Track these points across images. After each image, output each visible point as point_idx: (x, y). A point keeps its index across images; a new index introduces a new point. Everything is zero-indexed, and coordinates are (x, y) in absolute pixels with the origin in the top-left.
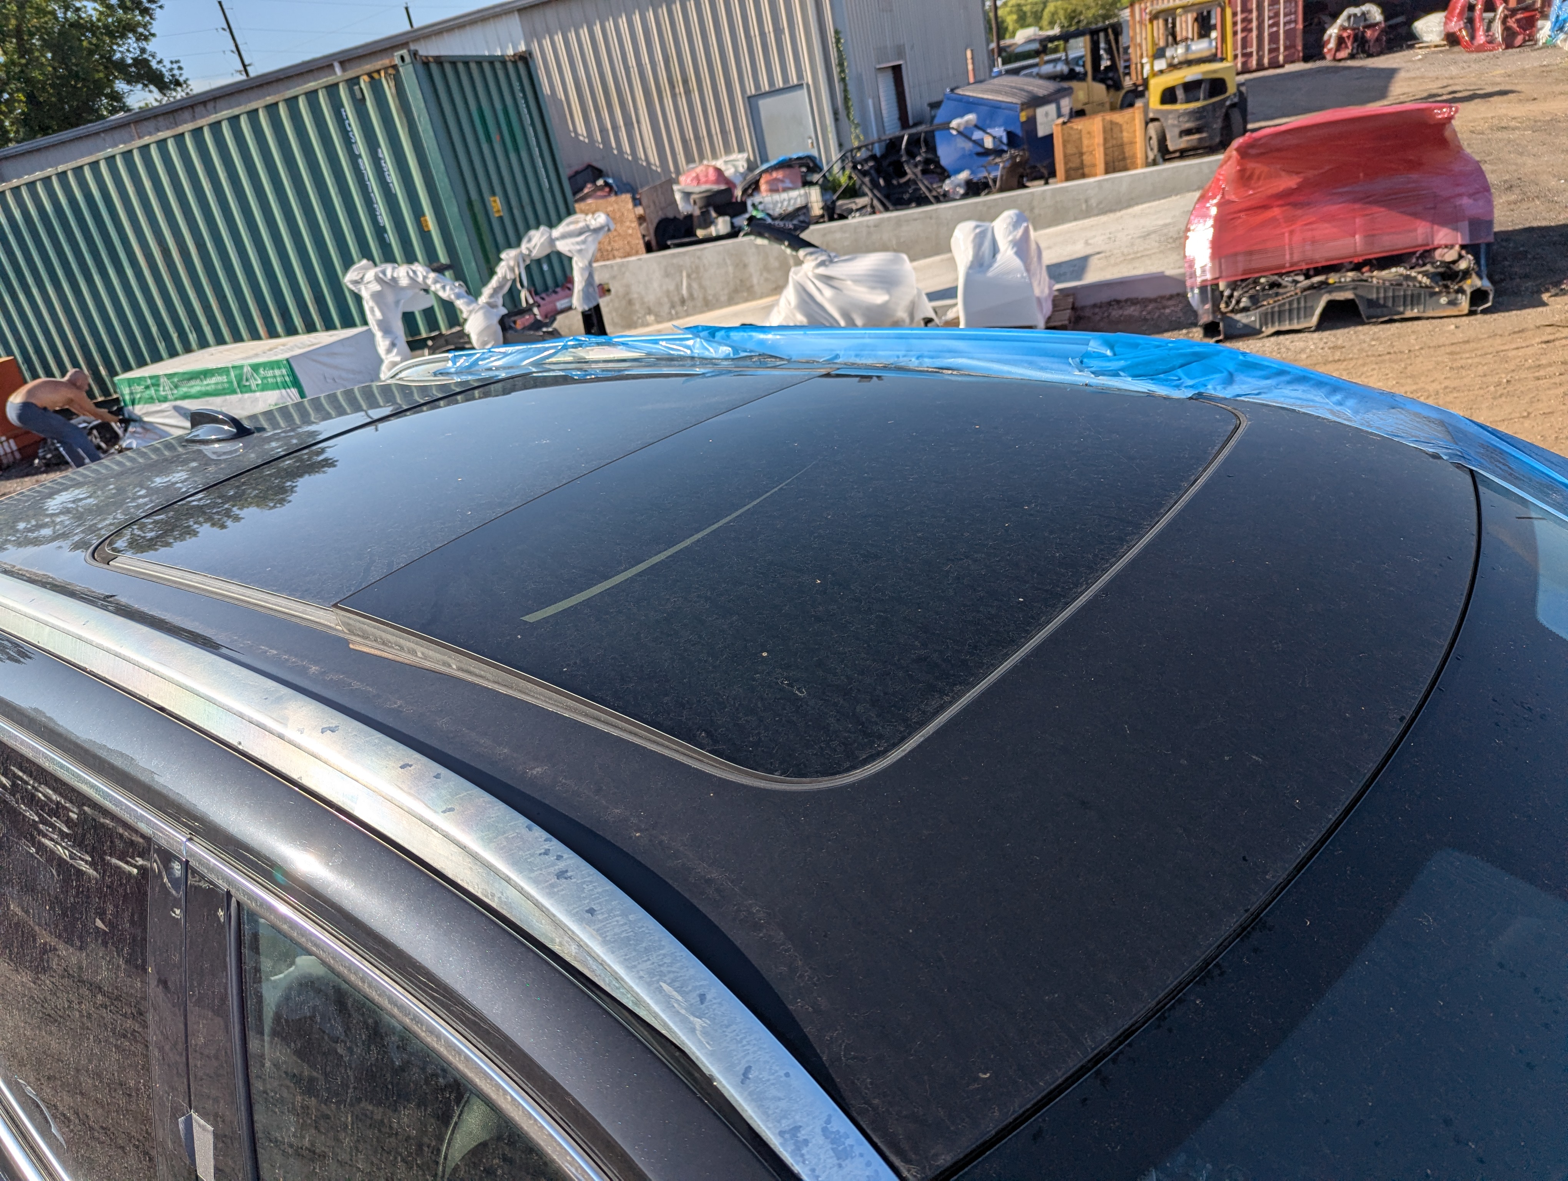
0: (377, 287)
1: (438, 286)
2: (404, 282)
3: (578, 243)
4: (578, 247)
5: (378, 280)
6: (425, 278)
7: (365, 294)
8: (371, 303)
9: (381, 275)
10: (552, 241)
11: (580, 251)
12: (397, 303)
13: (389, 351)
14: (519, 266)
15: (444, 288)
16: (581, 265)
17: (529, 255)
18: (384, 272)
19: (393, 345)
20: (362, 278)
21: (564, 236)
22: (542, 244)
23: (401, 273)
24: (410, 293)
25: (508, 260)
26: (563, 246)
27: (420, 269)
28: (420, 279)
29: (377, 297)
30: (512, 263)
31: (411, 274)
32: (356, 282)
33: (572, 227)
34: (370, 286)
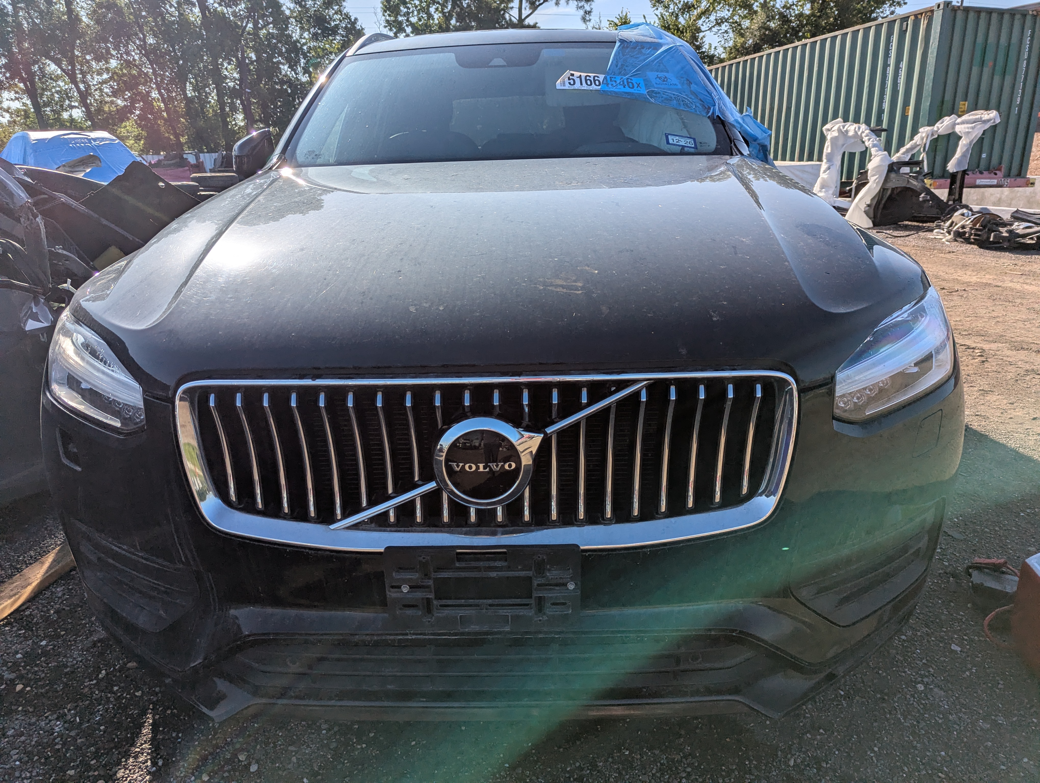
0: (836, 134)
1: (867, 138)
2: (851, 133)
3: (968, 128)
4: (967, 130)
5: (839, 130)
6: (863, 132)
7: (829, 137)
8: (829, 143)
9: (841, 128)
10: (954, 125)
11: (968, 133)
12: (843, 145)
13: (825, 172)
14: (927, 138)
15: (869, 140)
16: (964, 142)
17: (937, 131)
18: (844, 127)
19: (829, 168)
20: (832, 128)
21: (963, 123)
22: (947, 125)
23: (851, 128)
24: (853, 140)
25: (923, 132)
26: (958, 129)
27: (863, 126)
28: (859, 133)
29: (834, 139)
30: (924, 135)
31: (857, 129)
32: (828, 130)
33: (971, 117)
34: (833, 133)
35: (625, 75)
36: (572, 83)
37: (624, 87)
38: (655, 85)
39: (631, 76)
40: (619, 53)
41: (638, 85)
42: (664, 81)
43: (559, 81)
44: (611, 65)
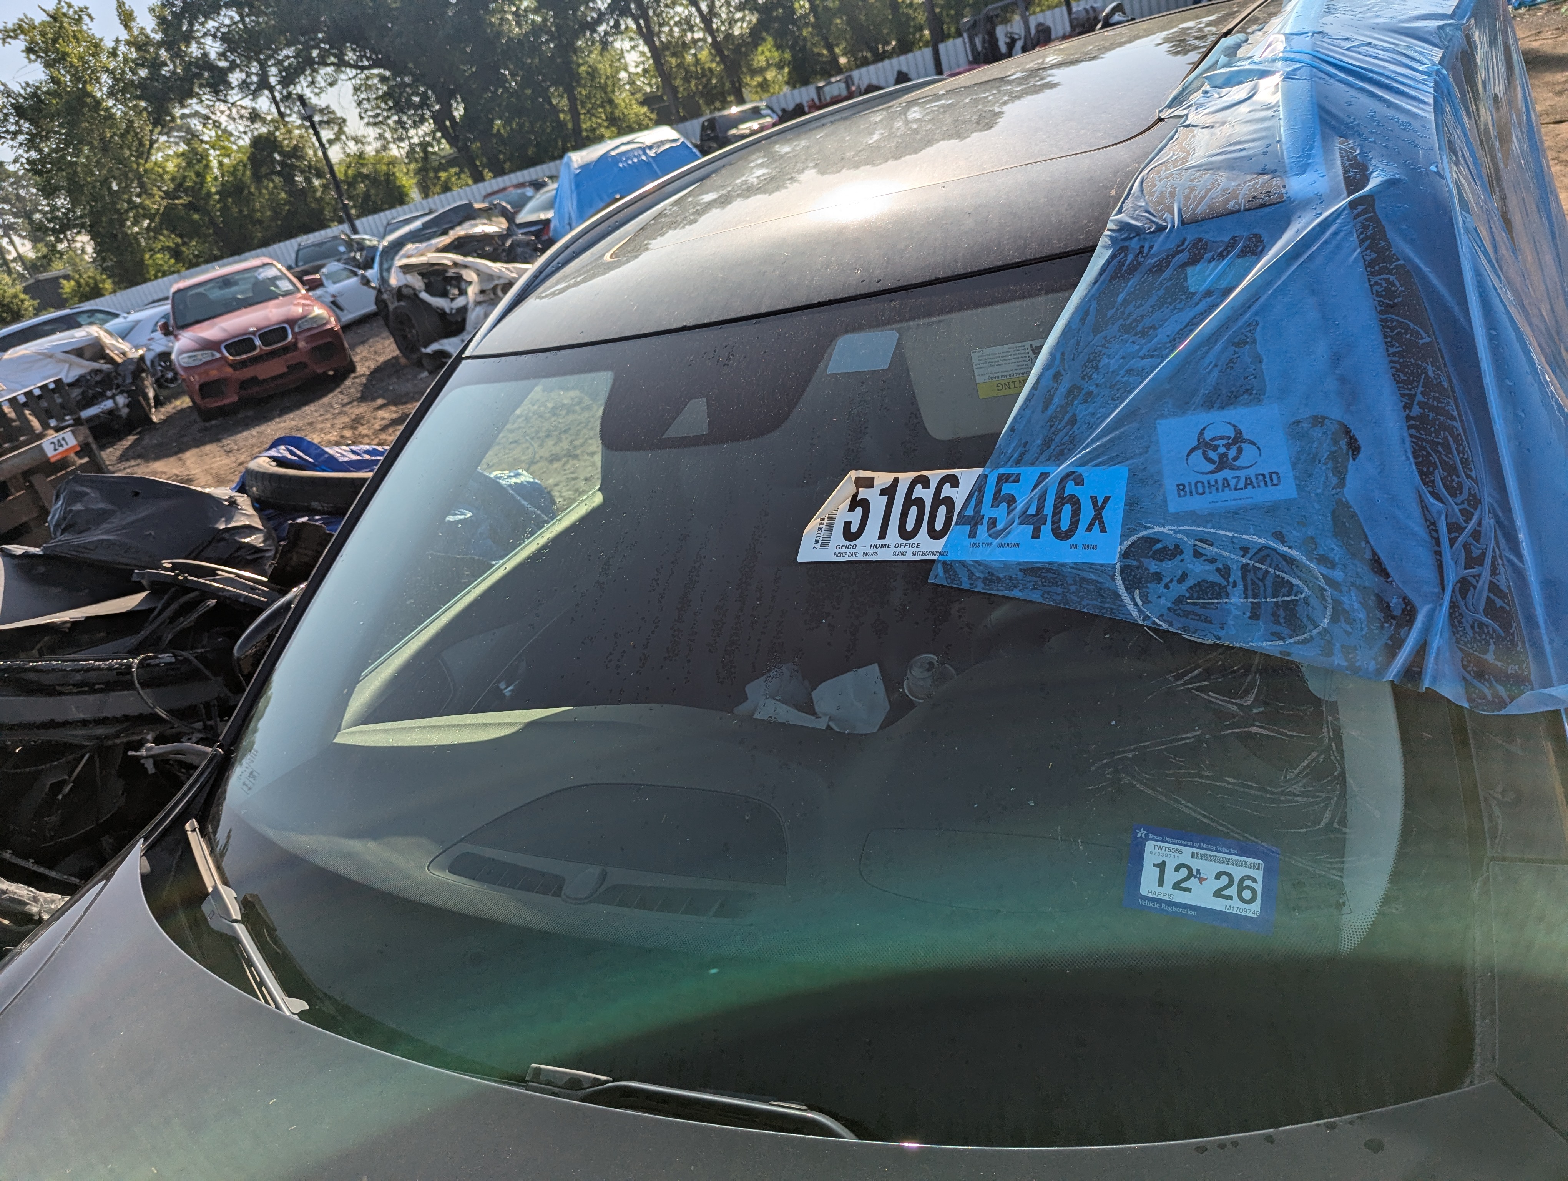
35: (1059, 457)
36: (854, 529)
37: (1036, 534)
38: (1175, 505)
39: (1083, 462)
40: (1083, 320)
41: (1098, 517)
42: (1223, 463)
43: (814, 524)
44: (1028, 399)
